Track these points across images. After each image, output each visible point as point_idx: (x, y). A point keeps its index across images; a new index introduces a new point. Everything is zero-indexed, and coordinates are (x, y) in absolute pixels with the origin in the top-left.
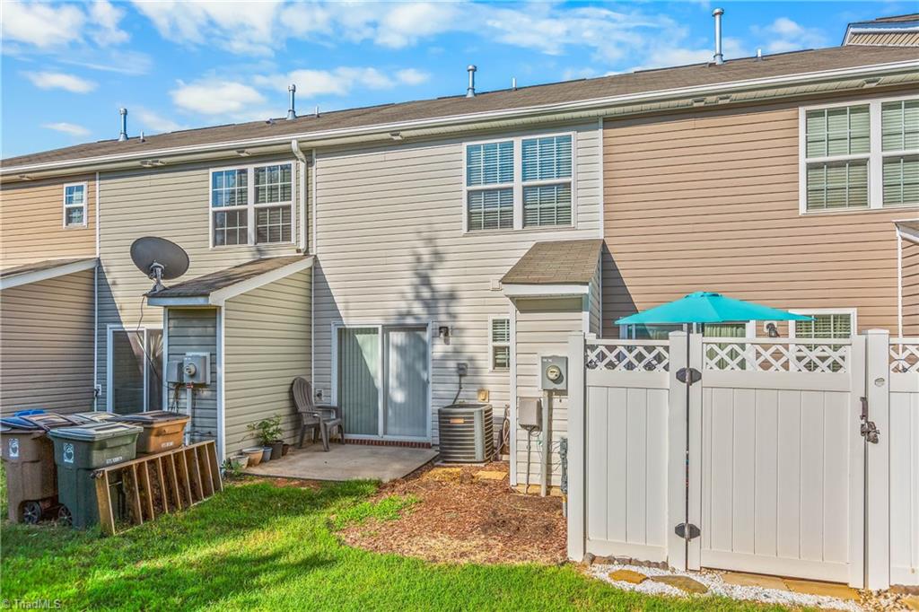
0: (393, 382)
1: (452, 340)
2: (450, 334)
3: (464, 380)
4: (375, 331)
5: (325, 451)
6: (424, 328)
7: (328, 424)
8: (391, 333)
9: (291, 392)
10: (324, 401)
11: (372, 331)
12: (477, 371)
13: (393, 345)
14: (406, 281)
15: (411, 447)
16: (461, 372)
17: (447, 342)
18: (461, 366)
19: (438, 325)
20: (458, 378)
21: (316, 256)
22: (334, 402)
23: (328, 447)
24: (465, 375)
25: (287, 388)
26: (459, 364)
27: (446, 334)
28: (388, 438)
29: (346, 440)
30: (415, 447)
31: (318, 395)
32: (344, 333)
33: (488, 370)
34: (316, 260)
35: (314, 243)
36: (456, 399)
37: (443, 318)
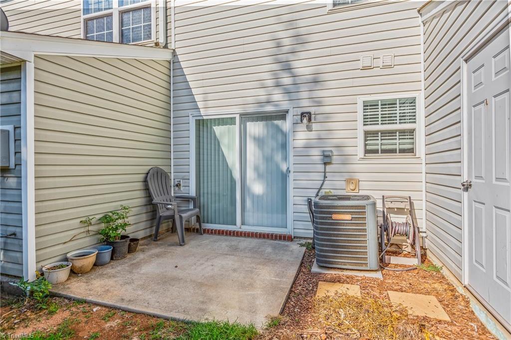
0: (250, 174)
1: (315, 126)
2: (313, 120)
3: (328, 168)
4: (232, 121)
5: (181, 245)
6: (282, 115)
7: (183, 215)
8: (248, 124)
9: (145, 181)
10: (183, 191)
11: (229, 121)
12: (346, 160)
13: (250, 135)
14: (266, 68)
15: (272, 239)
16: (327, 160)
17: (309, 129)
18: (326, 153)
19: (300, 111)
20: (323, 166)
21: (174, 50)
22: (193, 193)
23: (183, 241)
24: (330, 163)
25: (142, 177)
26: (324, 151)
27: (310, 120)
28: (245, 229)
29: (204, 230)
30: (276, 239)
31: (177, 185)
32: (201, 124)
33: (358, 158)
34: (174, 54)
35: (172, 39)
36: (320, 189)
37: (305, 103)
